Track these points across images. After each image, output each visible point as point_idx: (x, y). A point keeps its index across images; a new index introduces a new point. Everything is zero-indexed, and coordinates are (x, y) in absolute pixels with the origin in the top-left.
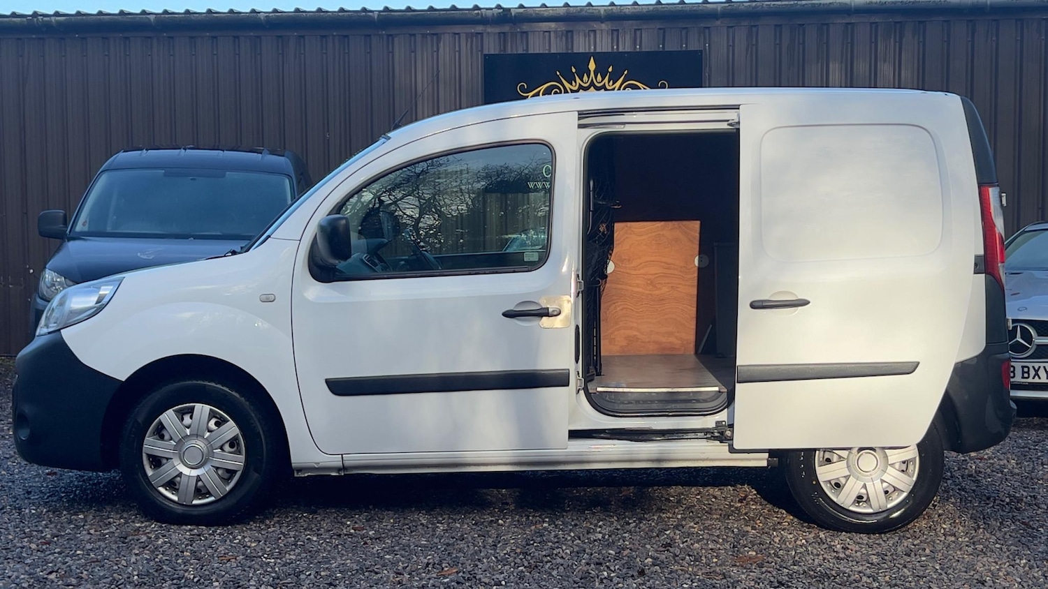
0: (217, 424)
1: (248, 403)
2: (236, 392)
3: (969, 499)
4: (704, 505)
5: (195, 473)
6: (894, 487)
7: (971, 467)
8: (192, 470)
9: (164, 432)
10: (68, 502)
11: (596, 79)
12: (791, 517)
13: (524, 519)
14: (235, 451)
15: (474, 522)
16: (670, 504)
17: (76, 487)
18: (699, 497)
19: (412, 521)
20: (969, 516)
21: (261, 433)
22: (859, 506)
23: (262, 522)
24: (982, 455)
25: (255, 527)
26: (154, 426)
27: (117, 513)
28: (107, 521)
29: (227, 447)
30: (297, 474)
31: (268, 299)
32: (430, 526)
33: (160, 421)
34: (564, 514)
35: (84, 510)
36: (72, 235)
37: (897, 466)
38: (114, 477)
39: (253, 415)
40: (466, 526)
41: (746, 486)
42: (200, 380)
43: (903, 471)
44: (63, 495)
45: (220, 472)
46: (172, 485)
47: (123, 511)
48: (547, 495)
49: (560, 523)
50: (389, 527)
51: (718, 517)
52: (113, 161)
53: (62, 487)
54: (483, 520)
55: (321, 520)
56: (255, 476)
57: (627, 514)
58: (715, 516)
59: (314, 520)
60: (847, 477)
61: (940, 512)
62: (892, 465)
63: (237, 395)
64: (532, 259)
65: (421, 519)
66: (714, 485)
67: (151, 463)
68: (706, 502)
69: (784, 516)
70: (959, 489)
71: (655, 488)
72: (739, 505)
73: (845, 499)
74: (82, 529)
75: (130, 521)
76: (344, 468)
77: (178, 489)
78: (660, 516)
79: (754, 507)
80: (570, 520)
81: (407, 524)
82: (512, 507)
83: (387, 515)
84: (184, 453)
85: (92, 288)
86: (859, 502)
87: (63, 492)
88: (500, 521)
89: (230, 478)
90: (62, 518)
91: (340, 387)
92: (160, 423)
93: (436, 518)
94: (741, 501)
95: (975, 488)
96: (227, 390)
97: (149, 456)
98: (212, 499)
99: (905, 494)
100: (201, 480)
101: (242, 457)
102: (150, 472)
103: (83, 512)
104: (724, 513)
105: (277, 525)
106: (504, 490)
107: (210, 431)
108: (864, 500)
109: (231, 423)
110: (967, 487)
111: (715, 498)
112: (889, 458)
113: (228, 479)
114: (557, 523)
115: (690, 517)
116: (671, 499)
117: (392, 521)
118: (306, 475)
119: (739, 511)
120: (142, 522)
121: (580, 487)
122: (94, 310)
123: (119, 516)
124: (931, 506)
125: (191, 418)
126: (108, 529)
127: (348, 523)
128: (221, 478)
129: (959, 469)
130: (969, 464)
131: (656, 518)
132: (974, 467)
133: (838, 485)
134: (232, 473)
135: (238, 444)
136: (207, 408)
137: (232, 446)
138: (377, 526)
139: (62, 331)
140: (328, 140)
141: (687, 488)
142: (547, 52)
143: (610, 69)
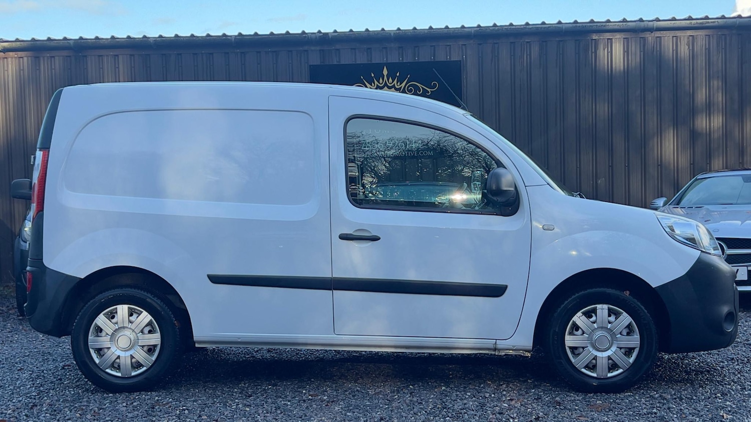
11: (388, 81)
142: (354, 63)
143: (398, 74)
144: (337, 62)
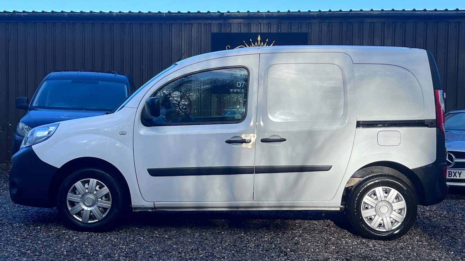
0: (100, 188)
1: (113, 179)
2: (108, 174)
3: (427, 227)
4: (311, 227)
5: (89, 209)
6: (395, 220)
7: (427, 214)
8: (89, 208)
9: (76, 191)
10: (32, 221)
11: (261, 44)
12: (350, 233)
13: (233, 232)
14: (107, 200)
15: (211, 233)
16: (296, 227)
17: (35, 215)
18: (309, 224)
19: (184, 232)
20: (427, 234)
21: (119, 192)
22: (380, 228)
23: (118, 231)
24: (432, 209)
25: (115, 233)
26: (72, 188)
27: (55, 226)
28: (50, 230)
29: (104, 198)
30: (134, 210)
31: (123, 134)
32: (192, 234)
33: (75, 186)
34: (250, 230)
35: (40, 225)
36: (31, 108)
37: (397, 211)
38: (52, 212)
39: (115, 184)
40: (208, 234)
41: (329, 220)
42: (93, 168)
43: (399, 213)
44: (30, 219)
45: (100, 209)
46: (79, 214)
47: (57, 226)
48: (243, 222)
49: (249, 234)
50: (174, 234)
51: (318, 232)
52: (49, 76)
53: (29, 215)
54: (215, 232)
55: (144, 231)
56: (115, 210)
57: (278, 231)
58: (316, 232)
59: (141, 231)
60: (375, 216)
61: (415, 232)
62: (395, 210)
63: (108, 175)
64: (238, 118)
65: (188, 231)
66: (315, 220)
67: (70, 205)
68: (312, 227)
69: (347, 233)
70: (422, 223)
71: (289, 220)
72: (326, 228)
73: (374, 225)
74: (39, 233)
75: (60, 230)
76: (155, 208)
77: (82, 216)
78: (292, 232)
79: (333, 229)
80: (253, 233)
81: (182, 233)
82: (227, 227)
83: (173, 229)
84: (85, 200)
85: (45, 128)
86: (380, 227)
87: (30, 218)
88: (223, 233)
89: (105, 212)
90: (31, 228)
91: (154, 172)
92: (75, 187)
93: (194, 231)
94: (327, 226)
95: (429, 223)
96: (104, 173)
97: (70, 201)
98: (97, 220)
99: (400, 224)
100: (92, 212)
101: (110, 202)
102: (70, 209)
103: (40, 226)
104: (320, 231)
105: (125, 232)
106: (223, 220)
107: (96, 191)
108: (382, 225)
109: (106, 187)
110: (426, 222)
111: (316, 225)
112: (393, 207)
113: (104, 212)
114: (247, 234)
115: (306, 232)
116: (297, 225)
117: (175, 232)
118: (138, 211)
119: (327, 230)
120: (66, 230)
121: (256, 219)
122: (46, 137)
123: (55, 228)
124: (410, 230)
125: (88, 185)
126: (51, 233)
127: (156, 232)
128: (101, 212)
129: (422, 215)
130: (426, 213)
131: (291, 232)
132: (428, 214)
133: (371, 219)
134: (105, 209)
135: (109, 197)
136: (96, 180)
137: (106, 197)
138: (169, 234)
139: (32, 146)
140: (142, 69)
141: (303, 221)
142: (239, 32)
143: (267, 40)
144: (229, 31)
